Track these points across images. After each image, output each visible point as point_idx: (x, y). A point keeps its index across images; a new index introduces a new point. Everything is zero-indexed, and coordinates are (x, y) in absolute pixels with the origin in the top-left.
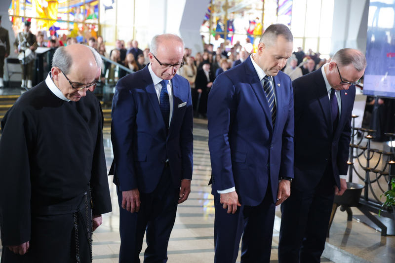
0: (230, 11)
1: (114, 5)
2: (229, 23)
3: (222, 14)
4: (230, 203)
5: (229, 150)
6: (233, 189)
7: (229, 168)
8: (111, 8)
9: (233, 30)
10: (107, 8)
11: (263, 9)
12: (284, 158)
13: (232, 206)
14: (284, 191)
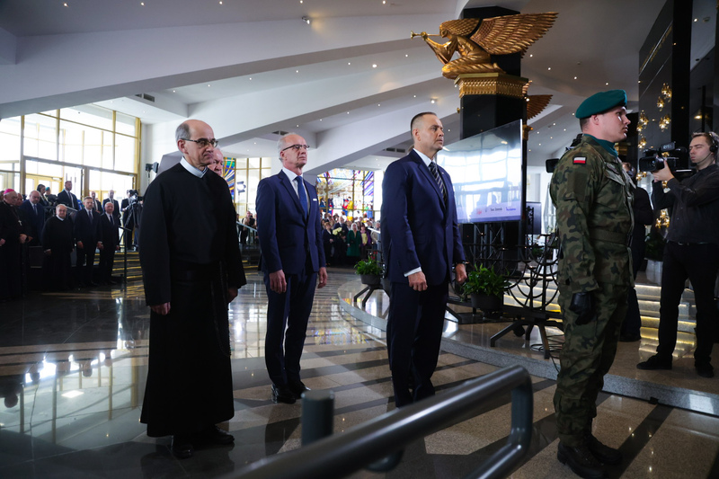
0: (329, 192)
1: (245, 189)
2: (330, 201)
3: (324, 195)
4: (420, 282)
5: (410, 232)
6: (419, 269)
7: (413, 248)
8: (244, 191)
9: (332, 206)
10: (240, 192)
11: (353, 191)
12: (455, 244)
13: (422, 284)
14: (461, 273)
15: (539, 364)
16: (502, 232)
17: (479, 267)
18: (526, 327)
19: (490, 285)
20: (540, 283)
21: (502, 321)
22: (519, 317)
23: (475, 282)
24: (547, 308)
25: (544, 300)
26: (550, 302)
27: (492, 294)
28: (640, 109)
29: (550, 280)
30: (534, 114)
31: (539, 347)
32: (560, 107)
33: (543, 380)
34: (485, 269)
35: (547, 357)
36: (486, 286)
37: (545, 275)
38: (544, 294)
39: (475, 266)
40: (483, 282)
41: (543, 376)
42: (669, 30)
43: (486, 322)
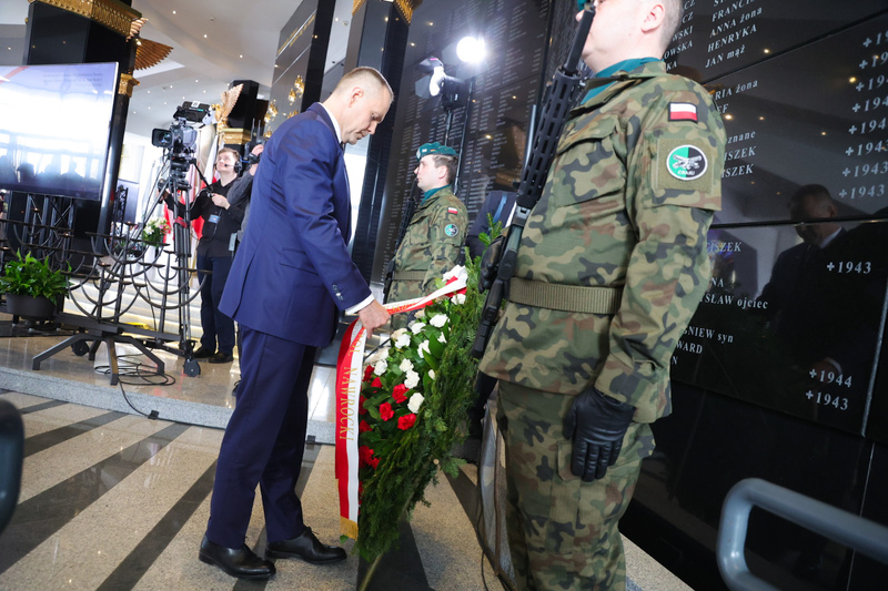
15: (102, 392)
16: (72, 211)
17: (23, 257)
18: (89, 344)
19: (39, 282)
20: (115, 286)
21: (58, 335)
22: (82, 330)
23: (15, 276)
24: (122, 319)
25: (118, 309)
26: (126, 311)
27: (41, 295)
28: (272, 97)
29: (129, 283)
30: (144, 65)
31: (105, 370)
32: (181, 66)
33: (107, 412)
34: (34, 260)
35: (114, 383)
36: (32, 285)
37: (123, 276)
38: (119, 299)
39: (18, 254)
40: (28, 278)
41: (107, 407)
42: (312, 18)
43: (32, 335)
